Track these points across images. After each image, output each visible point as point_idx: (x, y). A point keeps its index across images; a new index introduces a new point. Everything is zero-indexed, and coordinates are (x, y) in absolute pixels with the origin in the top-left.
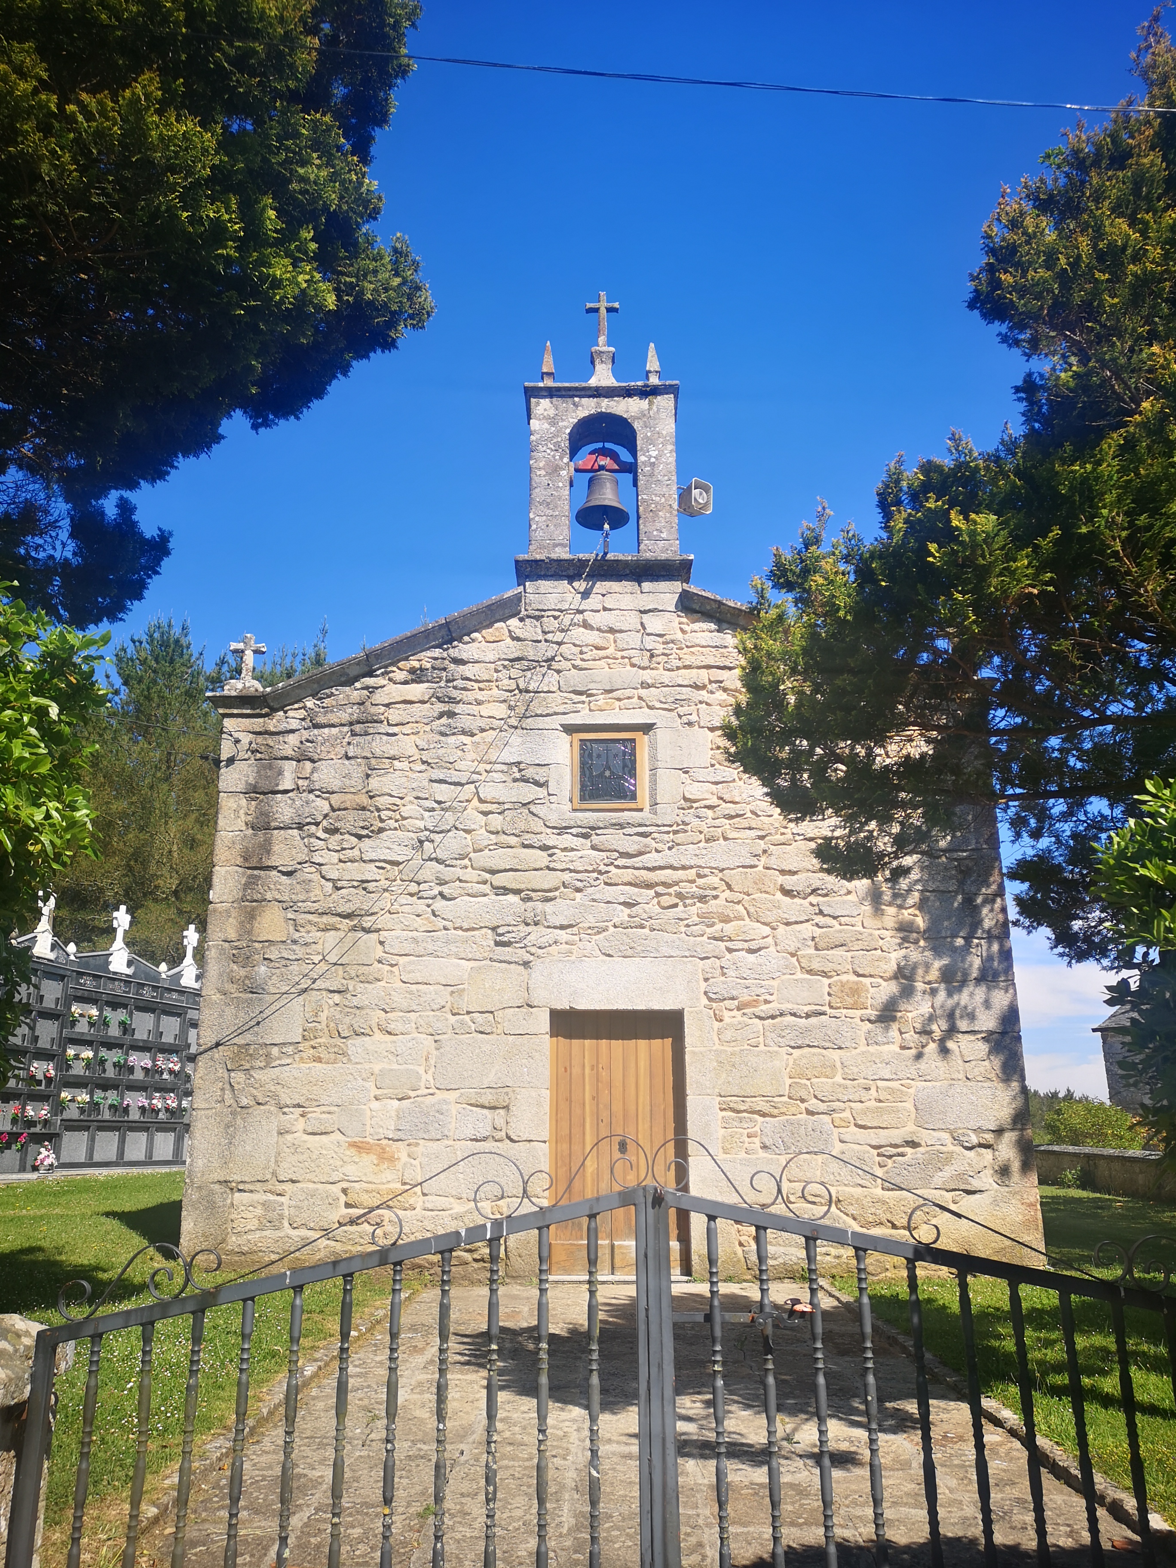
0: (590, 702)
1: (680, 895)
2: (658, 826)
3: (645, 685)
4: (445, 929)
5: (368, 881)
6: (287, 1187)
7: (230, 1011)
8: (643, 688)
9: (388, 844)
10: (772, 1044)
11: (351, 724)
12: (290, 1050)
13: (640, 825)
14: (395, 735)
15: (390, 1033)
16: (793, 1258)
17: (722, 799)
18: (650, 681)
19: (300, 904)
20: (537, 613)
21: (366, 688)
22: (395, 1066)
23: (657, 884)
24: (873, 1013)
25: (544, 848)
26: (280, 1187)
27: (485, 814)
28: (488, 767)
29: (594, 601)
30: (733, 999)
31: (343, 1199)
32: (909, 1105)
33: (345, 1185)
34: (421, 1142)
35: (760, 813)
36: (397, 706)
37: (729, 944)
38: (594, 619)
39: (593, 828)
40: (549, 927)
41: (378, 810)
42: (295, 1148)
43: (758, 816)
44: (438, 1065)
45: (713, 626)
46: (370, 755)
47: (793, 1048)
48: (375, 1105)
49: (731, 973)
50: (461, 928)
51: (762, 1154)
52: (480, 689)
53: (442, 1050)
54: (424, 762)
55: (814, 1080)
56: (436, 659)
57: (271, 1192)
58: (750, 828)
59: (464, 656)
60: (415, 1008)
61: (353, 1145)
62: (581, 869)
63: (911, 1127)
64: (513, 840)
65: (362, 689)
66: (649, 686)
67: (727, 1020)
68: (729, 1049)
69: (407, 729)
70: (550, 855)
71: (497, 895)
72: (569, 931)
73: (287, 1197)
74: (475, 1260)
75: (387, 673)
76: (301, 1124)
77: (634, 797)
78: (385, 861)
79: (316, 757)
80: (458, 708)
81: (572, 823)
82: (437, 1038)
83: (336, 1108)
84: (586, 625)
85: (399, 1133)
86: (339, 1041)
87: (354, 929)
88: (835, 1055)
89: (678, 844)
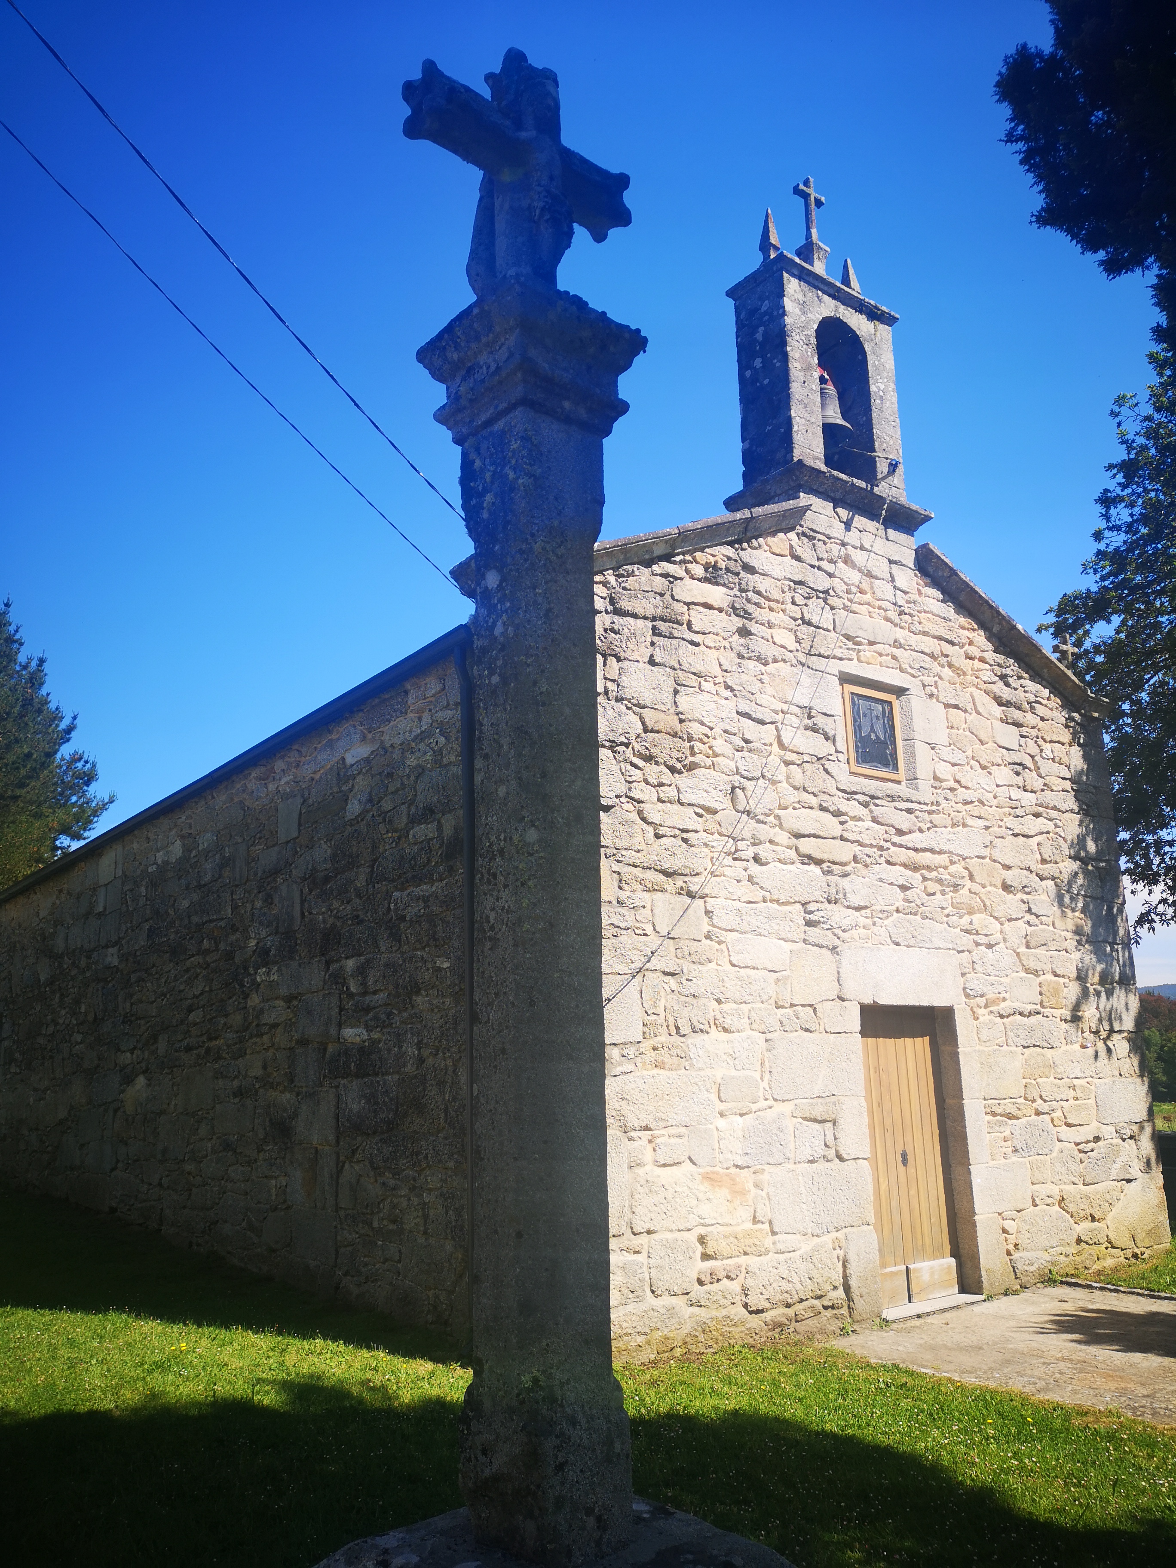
0: (859, 651)
1: (940, 881)
2: (920, 803)
3: (897, 644)
4: (765, 901)
5: (687, 831)
6: (644, 1239)
8: (895, 647)
9: (706, 787)
10: (1012, 1044)
11: (654, 619)
12: (631, 1051)
13: (908, 800)
14: (697, 645)
15: (725, 1030)
18: (902, 641)
20: (812, 533)
22: (734, 1073)
23: (923, 867)
24: (1067, 1014)
25: (837, 814)
27: (787, 763)
28: (785, 707)
29: (852, 537)
30: (982, 996)
31: (699, 1249)
32: (1093, 1102)
33: (702, 1231)
34: (766, 1167)
35: (986, 803)
36: (698, 607)
37: (976, 938)
39: (872, 797)
40: (848, 907)
41: (690, 739)
42: (649, 1187)
43: (984, 805)
44: (774, 1070)
45: (941, 597)
46: (677, 666)
47: (1024, 1047)
48: (721, 1123)
49: (979, 968)
50: (777, 901)
51: (1014, 1159)
52: (771, 609)
53: (775, 1052)
54: (728, 687)
55: (1039, 1080)
57: (628, 1250)
58: (980, 818)
60: (747, 998)
61: (708, 1178)
62: (868, 842)
63: (1095, 1123)
64: (814, 801)
65: (662, 575)
66: (901, 646)
67: (981, 1018)
68: (986, 1049)
69: (709, 640)
70: (842, 823)
71: (803, 864)
72: (863, 912)
75: (684, 562)
76: (650, 1153)
77: (896, 768)
78: (703, 807)
79: (622, 655)
80: (754, 627)
81: (859, 789)
82: (769, 1036)
83: (683, 1130)
84: (847, 560)
85: (746, 1158)
86: (676, 1039)
87: (681, 892)
88: (1049, 1055)
89: (936, 826)
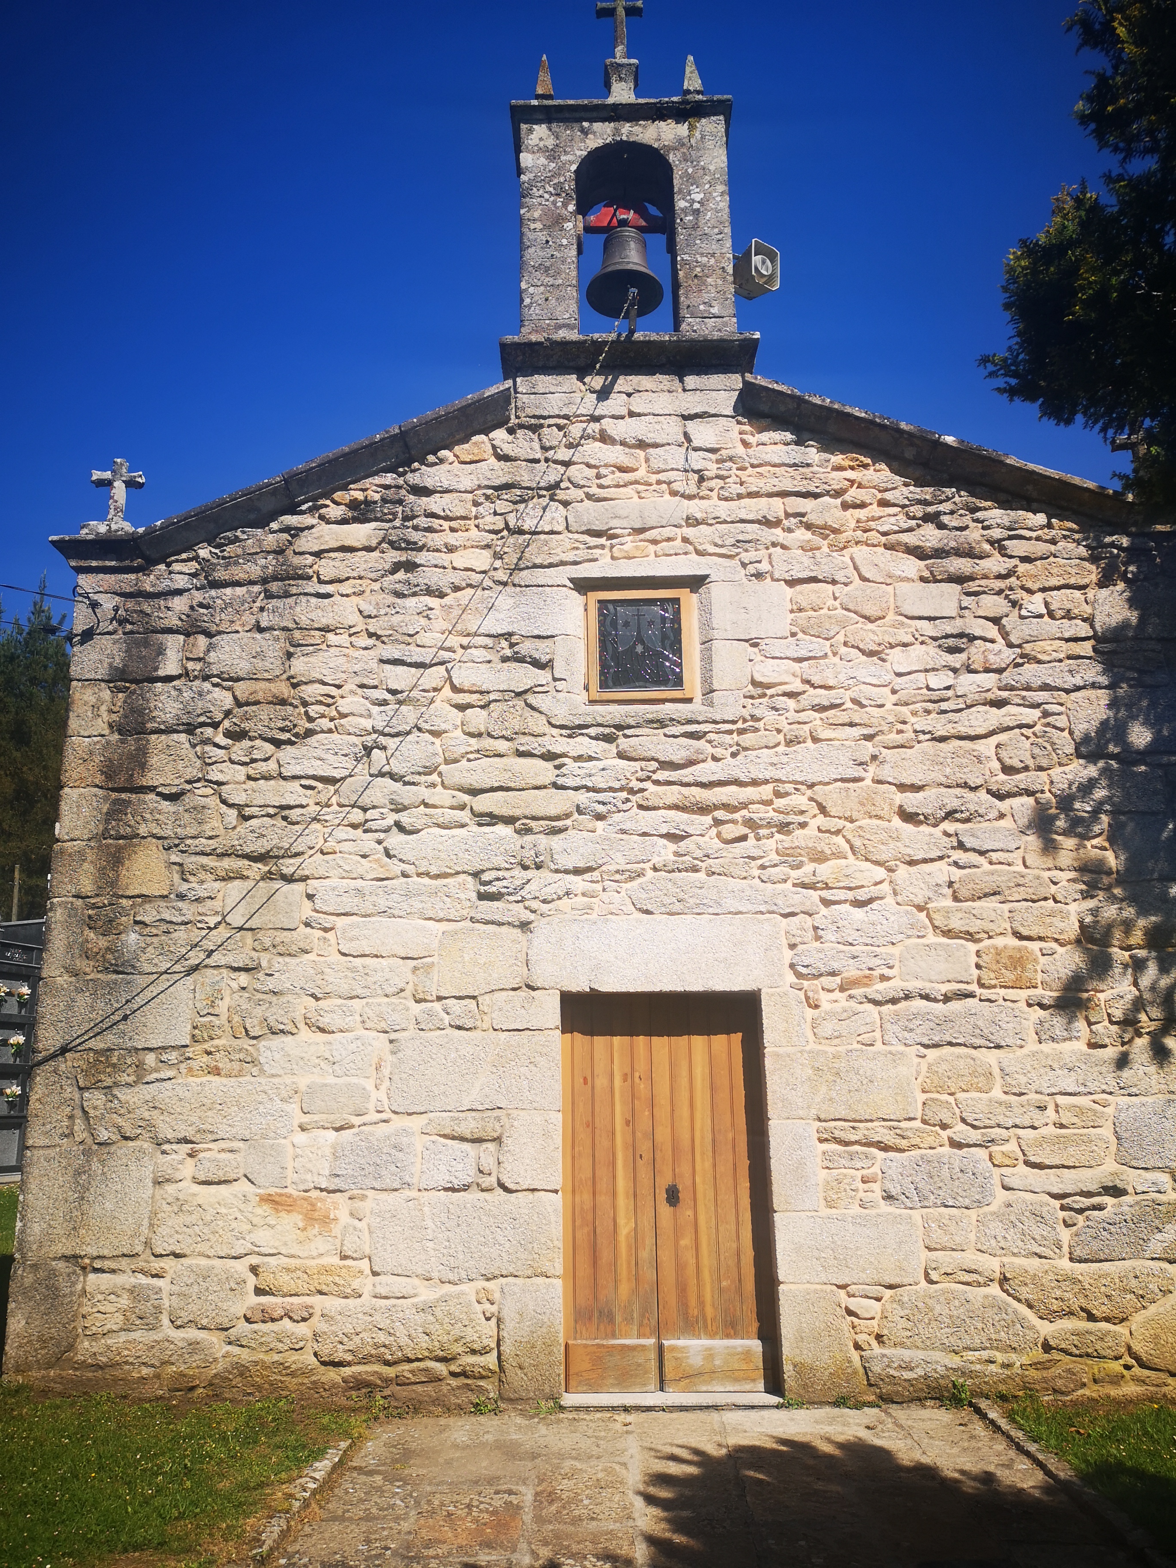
0: (612, 546)
1: (750, 823)
2: (715, 722)
3: (692, 521)
4: (405, 875)
5: (290, 807)
6: (168, 1264)
7: (83, 1001)
8: (689, 525)
9: (319, 753)
10: (894, 1041)
11: (264, 581)
12: (173, 1056)
13: (689, 722)
14: (328, 596)
15: (322, 1030)
16: (939, 1369)
17: (808, 682)
18: (699, 515)
19: (189, 842)
20: (533, 421)
21: (286, 529)
22: (331, 1080)
23: (716, 807)
24: (1049, 995)
25: (549, 756)
26: (156, 1265)
27: (462, 708)
28: (465, 641)
29: (616, 404)
30: (833, 974)
31: (252, 1281)
32: (1107, 1132)
33: (254, 1260)
34: (370, 1193)
35: (865, 702)
36: (332, 555)
37: (825, 894)
38: (617, 429)
39: (619, 727)
40: (557, 871)
41: (305, 704)
42: (180, 1206)
43: (862, 706)
44: (395, 1078)
45: (789, 436)
46: (291, 625)
47: (926, 1046)
48: (301, 1138)
49: (829, 935)
50: (427, 874)
51: (885, 1207)
52: (453, 530)
53: (400, 1055)
54: (371, 635)
55: (961, 1096)
56: (387, 487)
57: (142, 1272)
58: (851, 725)
59: (429, 483)
60: (360, 992)
61: (267, 1199)
62: (603, 785)
63: (1110, 1166)
64: (502, 746)
65: (281, 531)
66: (698, 523)
67: (825, 1006)
68: (831, 1050)
69: (346, 588)
70: (558, 767)
71: (480, 825)
72: (587, 876)
73: (168, 1279)
74: (453, 1374)
75: (316, 508)
76: (188, 1169)
77: (678, 682)
78: (314, 778)
79: (214, 628)
80: (421, 558)
81: (589, 720)
82: (393, 1036)
83: (241, 1144)
84: (604, 438)
85: (337, 1180)
86: (246, 1043)
87: (268, 876)
88: (991, 1057)
89: (746, 749)
